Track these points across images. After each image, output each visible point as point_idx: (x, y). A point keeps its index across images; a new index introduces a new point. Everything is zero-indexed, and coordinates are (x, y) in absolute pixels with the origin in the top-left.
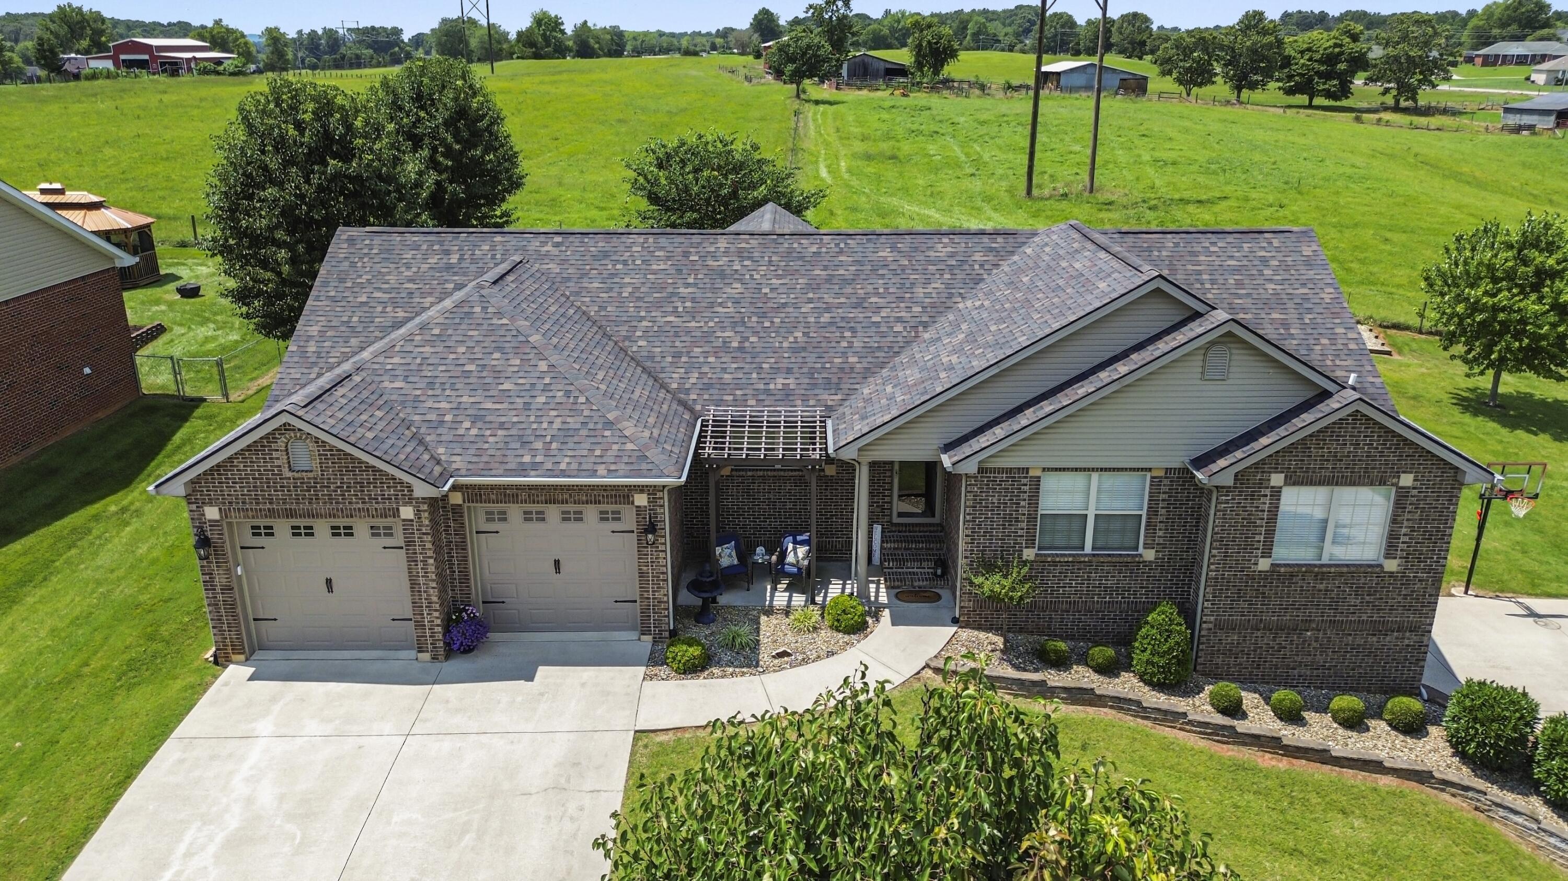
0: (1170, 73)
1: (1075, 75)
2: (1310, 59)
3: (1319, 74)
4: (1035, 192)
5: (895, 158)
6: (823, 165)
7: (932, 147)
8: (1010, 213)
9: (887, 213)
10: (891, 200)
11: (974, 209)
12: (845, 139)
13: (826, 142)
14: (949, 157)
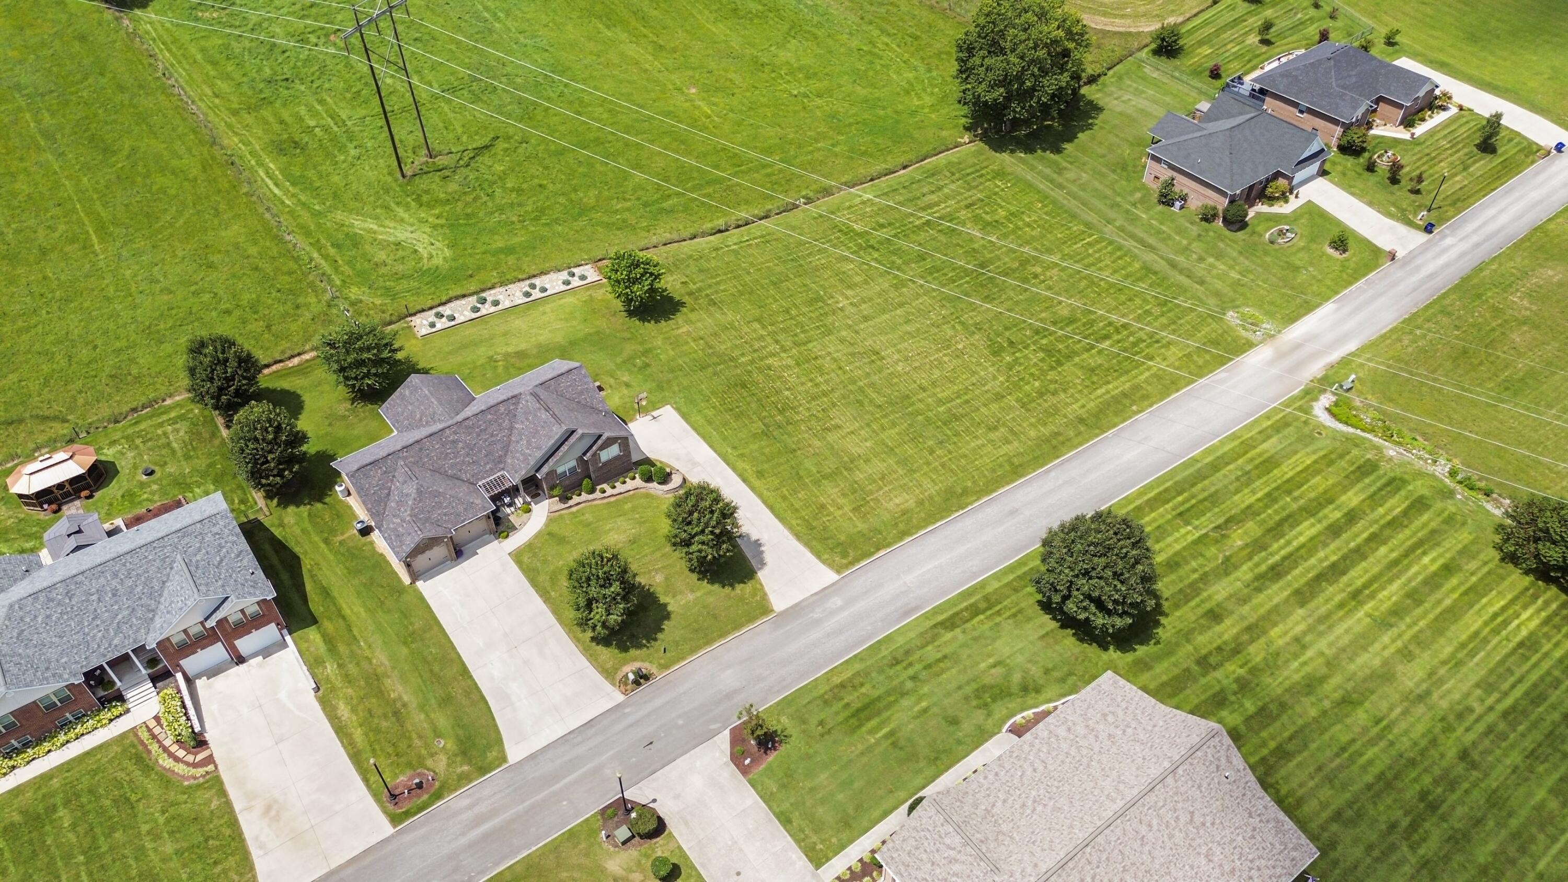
5: (296, 144)
6: (262, 173)
7: (303, 110)
8: (407, 208)
9: (355, 241)
10: (339, 216)
11: (387, 208)
12: (235, 113)
13: (229, 126)
14: (326, 129)
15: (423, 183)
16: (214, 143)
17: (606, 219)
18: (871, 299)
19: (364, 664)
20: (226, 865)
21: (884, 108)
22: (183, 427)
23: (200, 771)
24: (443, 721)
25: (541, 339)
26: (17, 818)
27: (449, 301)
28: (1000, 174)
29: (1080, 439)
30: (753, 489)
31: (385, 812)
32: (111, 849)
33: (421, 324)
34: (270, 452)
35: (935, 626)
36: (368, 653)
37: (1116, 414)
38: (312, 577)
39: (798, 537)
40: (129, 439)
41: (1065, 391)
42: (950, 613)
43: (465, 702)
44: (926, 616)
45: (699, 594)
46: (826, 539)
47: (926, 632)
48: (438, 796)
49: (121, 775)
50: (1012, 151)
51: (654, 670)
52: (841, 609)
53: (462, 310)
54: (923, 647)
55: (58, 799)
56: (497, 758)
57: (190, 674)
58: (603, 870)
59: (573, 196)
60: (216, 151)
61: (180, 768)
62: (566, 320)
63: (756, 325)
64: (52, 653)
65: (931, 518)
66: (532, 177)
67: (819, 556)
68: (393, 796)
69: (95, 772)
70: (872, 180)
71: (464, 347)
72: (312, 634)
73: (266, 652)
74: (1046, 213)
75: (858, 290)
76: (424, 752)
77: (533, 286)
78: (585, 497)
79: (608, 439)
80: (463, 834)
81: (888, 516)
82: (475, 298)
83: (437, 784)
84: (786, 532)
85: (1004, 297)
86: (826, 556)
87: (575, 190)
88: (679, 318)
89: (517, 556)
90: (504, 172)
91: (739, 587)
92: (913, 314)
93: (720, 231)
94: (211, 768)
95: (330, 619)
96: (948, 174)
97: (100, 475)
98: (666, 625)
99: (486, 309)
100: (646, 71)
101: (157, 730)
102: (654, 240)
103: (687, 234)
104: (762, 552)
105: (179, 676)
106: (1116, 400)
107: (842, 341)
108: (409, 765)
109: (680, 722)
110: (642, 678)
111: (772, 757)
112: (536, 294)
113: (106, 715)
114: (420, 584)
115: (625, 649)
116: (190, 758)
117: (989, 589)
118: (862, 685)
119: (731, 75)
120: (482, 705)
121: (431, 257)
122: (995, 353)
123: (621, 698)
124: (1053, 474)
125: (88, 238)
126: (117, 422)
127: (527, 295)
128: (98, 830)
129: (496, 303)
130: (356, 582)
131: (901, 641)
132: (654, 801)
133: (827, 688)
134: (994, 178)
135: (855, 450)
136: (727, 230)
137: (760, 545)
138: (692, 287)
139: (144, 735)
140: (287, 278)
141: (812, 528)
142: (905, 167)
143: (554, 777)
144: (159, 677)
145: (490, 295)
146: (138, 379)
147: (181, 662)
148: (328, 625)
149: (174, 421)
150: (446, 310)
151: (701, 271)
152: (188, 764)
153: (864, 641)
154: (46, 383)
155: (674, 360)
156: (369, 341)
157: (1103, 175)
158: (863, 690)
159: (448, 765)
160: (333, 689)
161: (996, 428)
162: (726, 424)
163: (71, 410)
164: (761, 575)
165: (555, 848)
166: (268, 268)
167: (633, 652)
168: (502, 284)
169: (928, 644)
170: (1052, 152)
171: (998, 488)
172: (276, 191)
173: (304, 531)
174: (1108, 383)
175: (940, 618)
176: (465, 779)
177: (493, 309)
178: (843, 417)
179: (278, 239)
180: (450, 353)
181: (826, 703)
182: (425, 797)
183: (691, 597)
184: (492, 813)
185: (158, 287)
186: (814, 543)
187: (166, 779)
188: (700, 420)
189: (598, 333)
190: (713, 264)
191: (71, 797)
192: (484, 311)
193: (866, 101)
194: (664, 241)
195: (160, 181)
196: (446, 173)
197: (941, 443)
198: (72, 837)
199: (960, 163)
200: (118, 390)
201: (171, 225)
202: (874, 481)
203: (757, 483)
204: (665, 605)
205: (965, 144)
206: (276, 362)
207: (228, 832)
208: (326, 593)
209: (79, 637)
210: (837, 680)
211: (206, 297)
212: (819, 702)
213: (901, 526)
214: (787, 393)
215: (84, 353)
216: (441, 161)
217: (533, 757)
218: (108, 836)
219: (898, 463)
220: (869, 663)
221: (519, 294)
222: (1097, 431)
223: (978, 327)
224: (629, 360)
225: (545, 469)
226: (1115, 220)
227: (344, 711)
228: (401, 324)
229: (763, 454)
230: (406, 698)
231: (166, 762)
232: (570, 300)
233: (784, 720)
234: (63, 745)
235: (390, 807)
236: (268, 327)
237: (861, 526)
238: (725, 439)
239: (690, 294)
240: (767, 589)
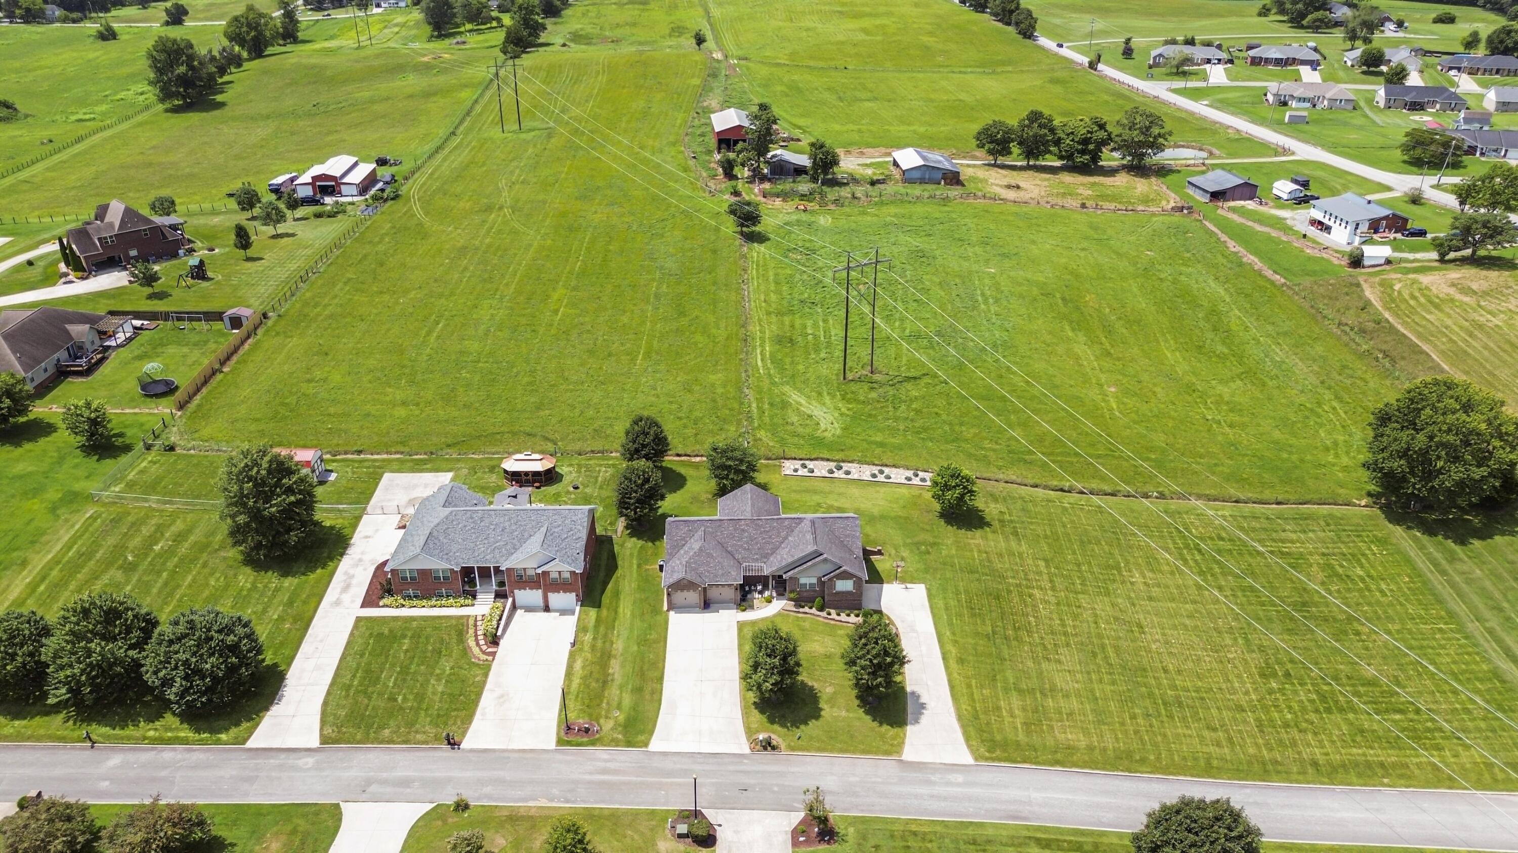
0: (983, 147)
1: (914, 172)
2: (1073, 140)
3: (1079, 152)
4: (850, 376)
5: (791, 341)
6: (758, 351)
7: (809, 323)
8: (833, 397)
9: (785, 405)
10: (787, 389)
11: (820, 394)
12: (769, 313)
13: (760, 320)
14: (815, 337)
15: (854, 387)
16: (743, 326)
17: (972, 451)
18: (1167, 587)
19: (608, 645)
20: (460, 713)
21: (1291, 453)
22: (611, 471)
23: (485, 657)
24: (627, 700)
25: (862, 506)
26: (386, 632)
27: (816, 459)
28: (1383, 542)
29: (1301, 777)
30: (947, 667)
31: (558, 734)
32: (415, 672)
33: (789, 467)
34: (636, 492)
35: (1030, 838)
36: (614, 639)
37: (1359, 775)
38: (617, 581)
39: (960, 718)
40: (579, 466)
41: (1315, 734)
42: (1053, 837)
43: (648, 697)
44: (1027, 828)
45: (851, 715)
46: (983, 731)
47: (1018, 838)
48: (593, 743)
49: (446, 637)
50: (1409, 528)
51: (783, 746)
52: (958, 785)
53: (821, 469)
54: (1006, 845)
55: (409, 634)
56: (642, 742)
57: (518, 603)
58: (654, 845)
59: (957, 428)
60: (743, 330)
61: (476, 650)
62: (890, 502)
63: (1042, 563)
64: (455, 547)
65: (1092, 764)
66: (935, 406)
67: (967, 740)
68: (569, 728)
69: (436, 628)
70: (1236, 502)
71: (807, 491)
72: (593, 613)
73: (564, 612)
74: (1409, 589)
75: (1159, 576)
76: (603, 713)
77: (881, 472)
78: (814, 610)
79: (845, 572)
80: (591, 773)
81: (1052, 743)
82: (835, 464)
83: (597, 736)
84: (952, 710)
85: (1308, 636)
86: (974, 743)
87: (961, 424)
88: (978, 533)
89: (741, 626)
90: (916, 398)
91: (885, 727)
92: (1201, 613)
93: (1062, 490)
94: (490, 658)
95: (608, 609)
96: (1322, 523)
97: (551, 479)
98: (812, 723)
99: (838, 474)
100: (1081, 365)
101: (479, 623)
102: (1001, 476)
103: (1032, 482)
104: (922, 714)
105: (510, 600)
106: (1369, 765)
107: (1113, 605)
108: (590, 715)
109: (776, 789)
110: (768, 745)
111: (823, 847)
112: (881, 478)
113: (462, 601)
114: (672, 613)
115: (772, 721)
116: (484, 648)
117: (1105, 840)
118: (931, 841)
119: (1158, 389)
120: (656, 705)
121: (826, 430)
122: (1262, 675)
123: (747, 750)
124: (1248, 791)
125: (637, 356)
126: (580, 454)
127: (874, 476)
128: (416, 660)
129: (848, 473)
130: (638, 596)
131: (990, 832)
132: (720, 825)
133: (902, 828)
134: (1372, 542)
135: (1059, 683)
136: (1069, 492)
137: (924, 708)
138: (1007, 517)
139: (471, 622)
140: (727, 412)
141: (976, 717)
142: (1278, 503)
143: (669, 774)
144: (500, 595)
145: (846, 466)
146: (607, 436)
147: (516, 591)
148: (604, 612)
149: (609, 466)
150: (810, 465)
151: (1023, 510)
152: (481, 650)
153: (960, 816)
154: (560, 421)
155: (952, 557)
156: (738, 454)
157: (1499, 577)
158: (929, 845)
159: (612, 729)
160: (581, 650)
161: (1215, 730)
162: (960, 615)
163: (562, 440)
164: (909, 729)
165: (636, 814)
166: (720, 403)
167: (776, 727)
168: (860, 462)
169: (1013, 845)
170: (1455, 542)
171: (1180, 774)
172: (760, 363)
173: (631, 555)
174: (1372, 748)
175: (1039, 835)
176: (615, 742)
177: (844, 476)
178: (1069, 658)
179: (740, 390)
180: (795, 491)
181: (892, 836)
182: (585, 739)
183: (844, 713)
184: (616, 772)
185: (653, 392)
186: (971, 729)
187: (466, 651)
188: (941, 603)
189: (906, 518)
190: (1038, 509)
191: (416, 636)
192: (835, 475)
193: (1276, 443)
194: (1007, 479)
195: (699, 338)
196: (875, 385)
197: (1148, 715)
198: (402, 655)
199: (1341, 519)
200: (593, 438)
201: (686, 362)
202: (1060, 713)
203: (953, 664)
204: (821, 709)
205: (1360, 506)
206: (686, 455)
207: (473, 697)
208: (617, 594)
209: (472, 545)
210: (914, 828)
211: (674, 406)
212: (888, 833)
213: (1059, 756)
214: (1031, 619)
215: (591, 413)
216: (877, 377)
217: (665, 754)
218: (418, 665)
219: (1092, 710)
220: (951, 831)
221: (868, 473)
222: (1326, 780)
223: (1261, 649)
224: (918, 544)
225: (790, 574)
226: (1487, 621)
227: (578, 665)
228: (777, 462)
229: (975, 649)
230: (616, 676)
231: (472, 643)
232: (904, 491)
233: (851, 830)
234: (431, 607)
235: (562, 733)
236: (696, 435)
237: (1021, 737)
238: (951, 624)
239: (1001, 521)
240: (907, 741)
